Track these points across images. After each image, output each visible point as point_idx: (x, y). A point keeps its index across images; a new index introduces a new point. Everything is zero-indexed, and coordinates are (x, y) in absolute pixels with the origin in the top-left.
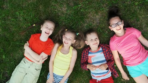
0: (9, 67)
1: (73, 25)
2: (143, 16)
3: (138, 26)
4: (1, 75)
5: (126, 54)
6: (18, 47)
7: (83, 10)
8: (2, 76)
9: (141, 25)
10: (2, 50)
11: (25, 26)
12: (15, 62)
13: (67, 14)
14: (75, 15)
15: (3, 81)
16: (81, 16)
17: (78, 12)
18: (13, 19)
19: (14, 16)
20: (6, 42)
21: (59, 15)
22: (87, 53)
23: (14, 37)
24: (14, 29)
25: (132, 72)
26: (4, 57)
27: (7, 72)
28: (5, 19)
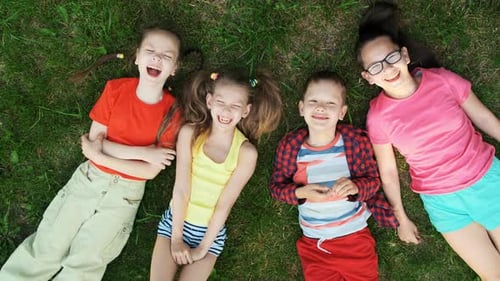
0: (32, 193)
1: (248, 57)
2: (482, 31)
3: (465, 66)
4: (5, 219)
5: (422, 157)
6: (62, 124)
7: (283, 6)
8: (9, 221)
9: (474, 59)
10: (10, 134)
11: (85, 55)
12: (50, 175)
13: (228, 17)
14: (254, 20)
15: (12, 239)
16: (274, 26)
17: (265, 11)
18: (45, 30)
19: (48, 18)
20: (23, 108)
21: (204, 19)
22: (294, 152)
23: (48, 92)
24: (48, 65)
25: (439, 216)
26: (14, 157)
27: (23, 210)
28: (18, 28)
